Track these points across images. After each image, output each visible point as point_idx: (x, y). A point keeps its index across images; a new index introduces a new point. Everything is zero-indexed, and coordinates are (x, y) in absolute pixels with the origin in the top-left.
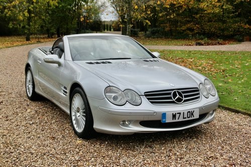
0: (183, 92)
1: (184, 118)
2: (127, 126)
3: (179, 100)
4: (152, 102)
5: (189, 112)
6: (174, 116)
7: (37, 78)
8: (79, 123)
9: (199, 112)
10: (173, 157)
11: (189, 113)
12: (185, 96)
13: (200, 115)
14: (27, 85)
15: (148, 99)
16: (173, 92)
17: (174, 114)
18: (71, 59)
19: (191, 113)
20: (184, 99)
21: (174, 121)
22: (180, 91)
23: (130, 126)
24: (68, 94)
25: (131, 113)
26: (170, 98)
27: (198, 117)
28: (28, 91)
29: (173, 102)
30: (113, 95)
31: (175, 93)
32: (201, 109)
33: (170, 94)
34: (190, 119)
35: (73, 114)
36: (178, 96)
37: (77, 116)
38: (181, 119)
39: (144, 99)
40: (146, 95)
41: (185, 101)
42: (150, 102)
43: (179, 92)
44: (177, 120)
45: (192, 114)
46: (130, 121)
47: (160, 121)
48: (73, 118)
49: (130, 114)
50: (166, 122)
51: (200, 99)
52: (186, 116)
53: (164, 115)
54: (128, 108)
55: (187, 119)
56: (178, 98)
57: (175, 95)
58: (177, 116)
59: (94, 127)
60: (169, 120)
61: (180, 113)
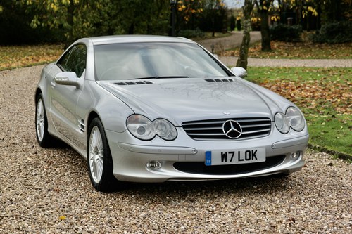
0: (242, 124)
1: (239, 160)
2: (157, 170)
3: (234, 134)
4: (192, 137)
5: (249, 151)
6: (224, 157)
7: (49, 110)
8: (97, 168)
9: (266, 153)
11: (248, 153)
12: (244, 130)
13: (267, 158)
14: (37, 123)
15: (187, 132)
16: (225, 122)
17: (224, 153)
18: (94, 79)
20: (241, 133)
21: (224, 163)
22: (236, 121)
23: (161, 170)
24: (85, 130)
25: (159, 150)
26: (221, 131)
27: (265, 160)
29: (224, 137)
30: (138, 126)
31: (228, 123)
32: (268, 149)
33: (221, 125)
34: (251, 161)
35: (91, 156)
36: (232, 128)
37: (96, 159)
38: (235, 162)
39: (182, 132)
40: (184, 127)
41: (243, 136)
42: (190, 136)
44: (228, 163)
45: (254, 155)
46: (159, 163)
47: (203, 163)
48: (91, 162)
49: (159, 152)
50: (212, 164)
51: (270, 134)
52: (242, 157)
53: (208, 154)
55: (245, 162)
56: (233, 131)
57: (227, 127)
58: (229, 156)
59: (114, 172)
60: (217, 161)
61: (233, 153)
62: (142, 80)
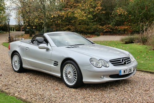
0: (126, 59)
1: (128, 72)
2: (103, 78)
3: (125, 63)
4: (114, 65)
6: (124, 71)
8: (70, 80)
9: (133, 69)
10: (129, 92)
12: (127, 61)
14: (13, 64)
15: (112, 63)
22: (124, 59)
23: (104, 78)
24: (59, 65)
25: (106, 71)
26: (121, 63)
27: (133, 71)
28: (14, 67)
29: (123, 65)
30: (95, 63)
31: (122, 60)
32: (133, 67)
33: (120, 60)
35: (64, 76)
36: (124, 61)
37: (69, 76)
39: (110, 64)
40: (110, 62)
41: (127, 63)
44: (125, 74)
45: (131, 70)
46: (104, 76)
47: (118, 74)
51: (132, 62)
52: (129, 71)
53: (120, 71)
54: (103, 69)
55: (129, 73)
56: (124, 62)
58: (126, 71)
59: (83, 80)
60: (122, 73)
61: (127, 70)
62: (75, 46)
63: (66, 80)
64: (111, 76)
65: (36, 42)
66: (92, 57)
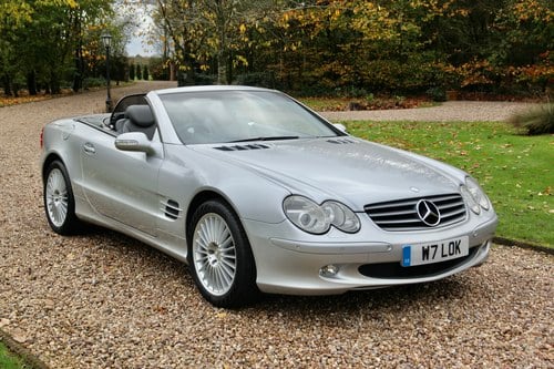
0: (438, 204)
1: (443, 256)
2: (332, 276)
3: (432, 219)
4: (380, 225)
5: (452, 243)
6: (425, 252)
7: (81, 183)
8: (216, 274)
9: (469, 243)
10: (433, 336)
11: (452, 246)
12: (442, 212)
13: (470, 249)
14: (49, 201)
15: (373, 219)
16: (418, 203)
17: (426, 247)
19: (456, 246)
20: (440, 217)
21: (426, 262)
22: (431, 201)
23: (339, 275)
24: (182, 216)
25: (343, 248)
26: (414, 216)
27: (467, 253)
28: (51, 214)
29: (421, 224)
30: (302, 213)
31: (422, 205)
32: (471, 235)
33: (412, 207)
34: (454, 257)
35: (197, 257)
36: (429, 211)
37: (210, 261)
38: (439, 259)
39: (365, 220)
40: (368, 212)
41: (443, 220)
43: (428, 203)
44: (430, 261)
45: (457, 248)
46: (338, 267)
47: (398, 263)
48: (199, 266)
49: (342, 251)
50: (412, 265)
51: (466, 217)
52: (446, 252)
53: (407, 251)
54: (335, 238)
55: (449, 258)
56: (430, 216)
57: (422, 209)
58: (432, 251)
59: (258, 281)
60: (416, 260)
61: (436, 246)
62: (251, 143)
63: (201, 275)
64: (367, 270)
65: (128, 122)
66: (294, 192)
